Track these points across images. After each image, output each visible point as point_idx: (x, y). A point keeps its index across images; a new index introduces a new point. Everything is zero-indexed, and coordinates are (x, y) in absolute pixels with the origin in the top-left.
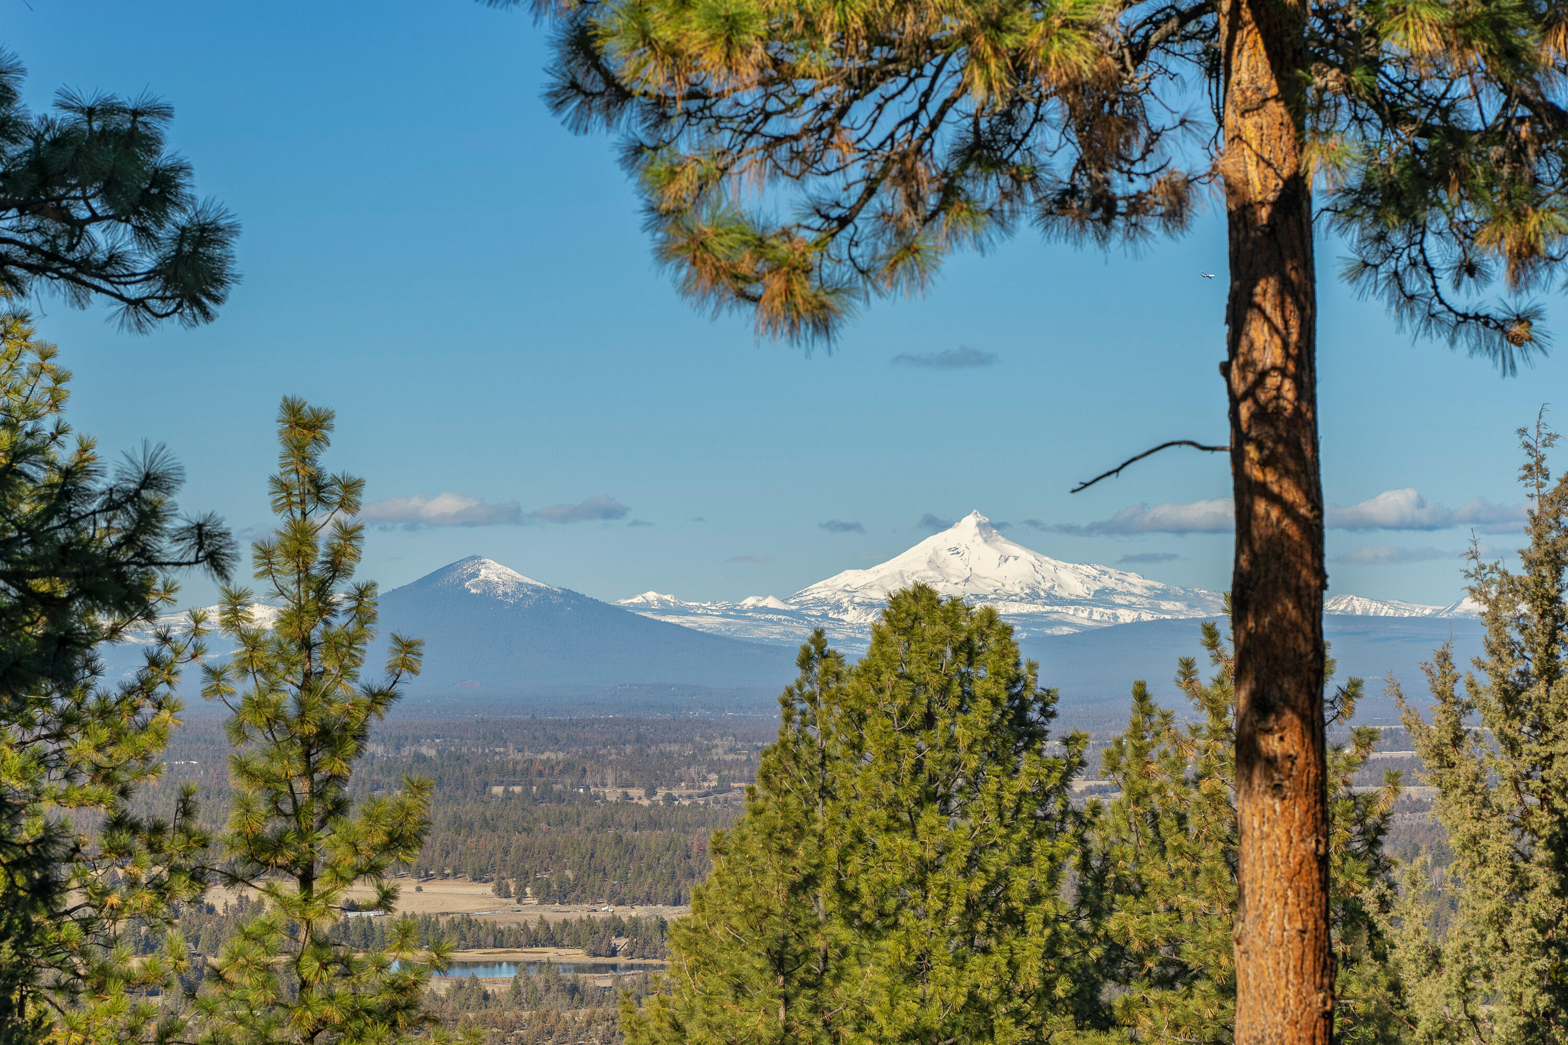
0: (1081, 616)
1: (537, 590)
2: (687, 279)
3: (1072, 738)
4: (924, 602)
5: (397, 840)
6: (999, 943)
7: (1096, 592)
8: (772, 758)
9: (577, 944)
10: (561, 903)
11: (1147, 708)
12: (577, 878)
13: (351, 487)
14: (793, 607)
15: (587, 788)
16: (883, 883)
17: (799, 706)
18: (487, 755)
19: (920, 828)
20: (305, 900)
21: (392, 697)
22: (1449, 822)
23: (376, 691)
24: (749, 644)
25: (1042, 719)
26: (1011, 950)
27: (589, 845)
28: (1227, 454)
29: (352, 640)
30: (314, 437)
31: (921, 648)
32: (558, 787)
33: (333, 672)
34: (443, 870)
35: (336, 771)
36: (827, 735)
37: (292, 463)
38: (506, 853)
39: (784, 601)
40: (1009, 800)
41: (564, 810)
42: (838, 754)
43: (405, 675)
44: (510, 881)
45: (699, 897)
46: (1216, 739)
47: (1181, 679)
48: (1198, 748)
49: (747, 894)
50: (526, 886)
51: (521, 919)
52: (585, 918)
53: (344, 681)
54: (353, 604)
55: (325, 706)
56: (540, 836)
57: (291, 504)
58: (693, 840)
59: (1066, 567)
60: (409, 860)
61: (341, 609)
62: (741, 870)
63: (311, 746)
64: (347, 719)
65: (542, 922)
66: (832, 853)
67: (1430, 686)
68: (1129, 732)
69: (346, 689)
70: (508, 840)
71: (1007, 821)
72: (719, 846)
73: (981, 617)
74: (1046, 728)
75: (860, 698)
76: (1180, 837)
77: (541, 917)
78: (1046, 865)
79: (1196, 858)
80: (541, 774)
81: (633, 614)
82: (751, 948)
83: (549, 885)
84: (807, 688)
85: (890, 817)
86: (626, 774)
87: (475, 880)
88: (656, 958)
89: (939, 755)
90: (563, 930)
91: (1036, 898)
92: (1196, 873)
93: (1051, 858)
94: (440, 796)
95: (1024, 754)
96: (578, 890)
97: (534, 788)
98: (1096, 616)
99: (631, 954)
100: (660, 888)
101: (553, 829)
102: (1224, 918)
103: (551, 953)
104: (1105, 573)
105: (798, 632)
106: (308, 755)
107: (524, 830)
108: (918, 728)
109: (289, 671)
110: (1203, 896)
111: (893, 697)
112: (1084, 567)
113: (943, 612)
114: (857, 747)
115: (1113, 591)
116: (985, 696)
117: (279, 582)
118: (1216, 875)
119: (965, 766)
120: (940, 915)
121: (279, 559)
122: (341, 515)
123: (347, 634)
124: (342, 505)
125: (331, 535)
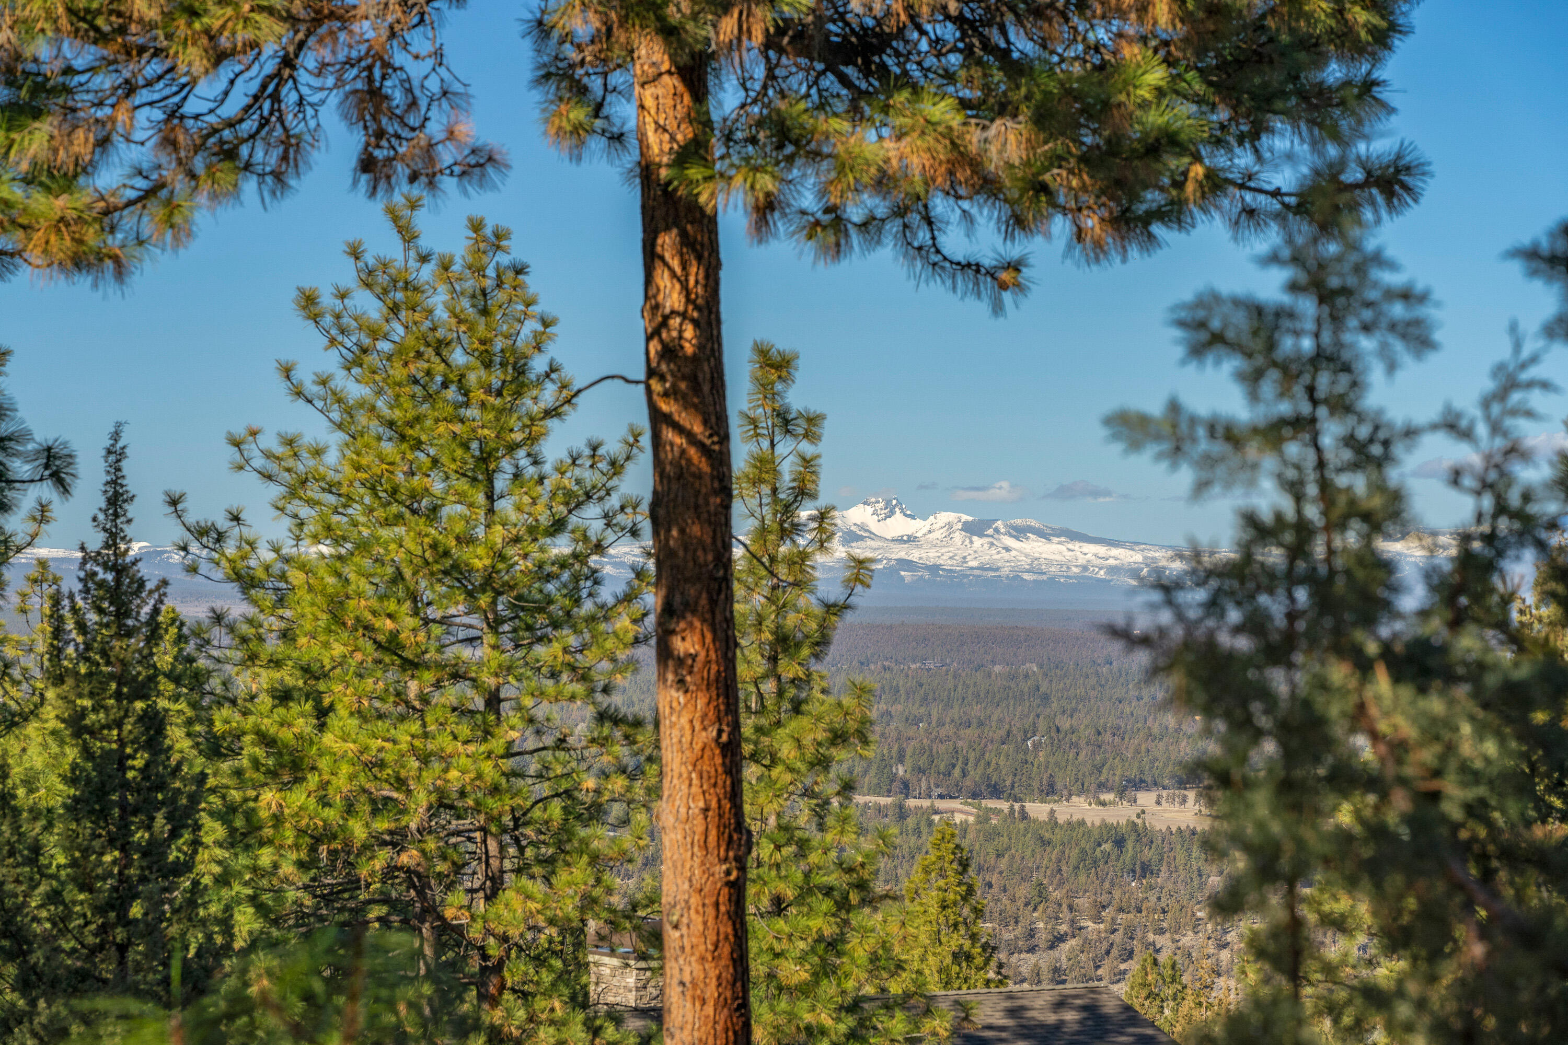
5: (840, 736)
13: (813, 420)
21: (847, 608)
23: (832, 603)
29: (804, 557)
30: (782, 376)
37: (760, 399)
43: (859, 589)
53: (804, 595)
54: (816, 525)
61: (805, 529)
63: (777, 652)
106: (774, 660)
122: (804, 445)
124: (805, 436)
125: (793, 463)
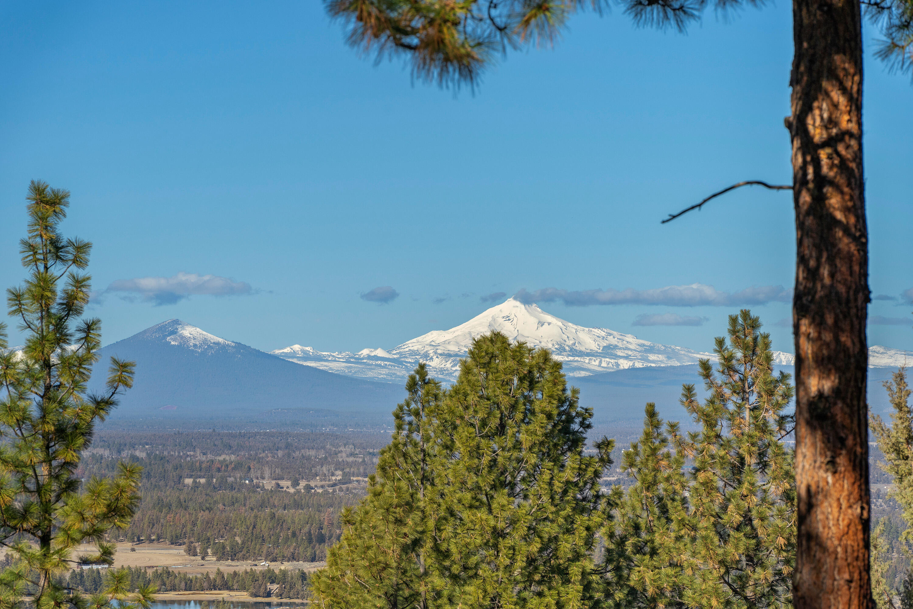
0: (594, 364)
1: (218, 344)
2: (355, 31)
3: (603, 443)
4: (499, 344)
5: (114, 510)
6: (549, 589)
7: (604, 347)
8: (387, 456)
9: (243, 588)
10: (232, 560)
11: (655, 422)
12: (243, 543)
13: (82, 248)
14: (395, 356)
15: (251, 481)
16: (467, 545)
17: (407, 419)
18: (181, 457)
19: (494, 506)
20: (45, 555)
21: (111, 404)
22: (904, 501)
23: (99, 399)
24: (364, 381)
25: (581, 429)
26: (559, 594)
27: (252, 520)
28: (791, 193)
29: (81, 361)
30: (54, 211)
31: (496, 378)
32: (231, 480)
33: (67, 385)
34: (150, 536)
35: (68, 459)
36: (427, 439)
37: (37, 230)
38: (194, 524)
39: (389, 352)
40: (558, 486)
41: (235, 495)
42: (436, 452)
43: (121, 388)
44: (197, 544)
45: (333, 554)
46: (709, 443)
47: (684, 399)
48: (696, 449)
49: (370, 553)
50: (208, 548)
51: (204, 570)
52: (248, 569)
53: (75, 392)
54: (83, 335)
55: (61, 410)
56: (218, 513)
57: (36, 261)
58: (325, 516)
59: (583, 330)
60: (123, 525)
61: (73, 339)
62: (365, 536)
63: (49, 440)
64: (77, 421)
65: (219, 573)
66: (431, 523)
67: (890, 399)
68: (642, 439)
69: (77, 398)
70: (196, 516)
71: (557, 502)
72: (348, 518)
73: (539, 356)
74: (584, 435)
75: (452, 412)
76: (683, 514)
77: (218, 569)
78: (585, 533)
79: (694, 528)
80: (219, 470)
81: (283, 360)
82: (374, 592)
83: (224, 547)
84: (413, 406)
85: (473, 498)
86: (278, 471)
87: (172, 544)
88: (298, 598)
89: (507, 454)
90: (233, 578)
91: (577, 557)
92: (694, 539)
93: (588, 529)
94: (148, 485)
95: (569, 454)
96: (244, 552)
97: (214, 480)
98: (604, 364)
99: (281, 595)
100: (301, 550)
101: (227, 508)
102: (715, 572)
103: (225, 595)
104: (610, 334)
105: (398, 374)
106: (48, 447)
107: (207, 508)
108: (493, 435)
109: (34, 384)
110: (699, 556)
111: (476, 412)
112: (596, 330)
113: (512, 351)
114: (449, 447)
115: (616, 347)
116: (542, 412)
117: (27, 318)
118: (709, 541)
119: (527, 462)
120: (508, 568)
121: (27, 301)
122: (74, 269)
123: (78, 357)
124: (74, 261)
125: (67, 284)
